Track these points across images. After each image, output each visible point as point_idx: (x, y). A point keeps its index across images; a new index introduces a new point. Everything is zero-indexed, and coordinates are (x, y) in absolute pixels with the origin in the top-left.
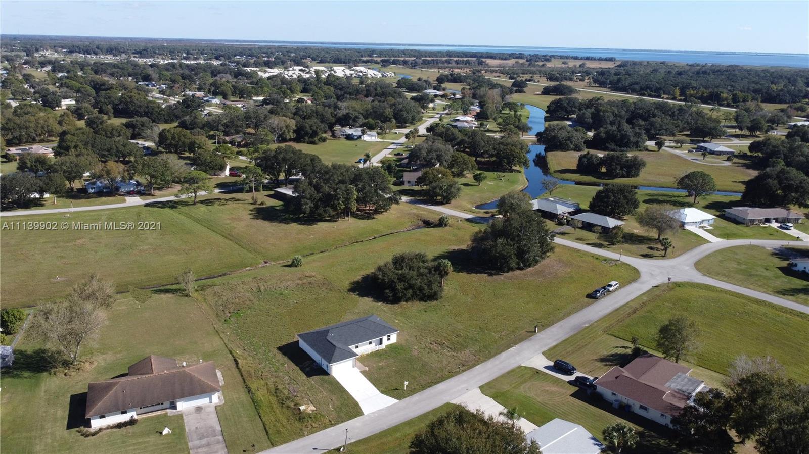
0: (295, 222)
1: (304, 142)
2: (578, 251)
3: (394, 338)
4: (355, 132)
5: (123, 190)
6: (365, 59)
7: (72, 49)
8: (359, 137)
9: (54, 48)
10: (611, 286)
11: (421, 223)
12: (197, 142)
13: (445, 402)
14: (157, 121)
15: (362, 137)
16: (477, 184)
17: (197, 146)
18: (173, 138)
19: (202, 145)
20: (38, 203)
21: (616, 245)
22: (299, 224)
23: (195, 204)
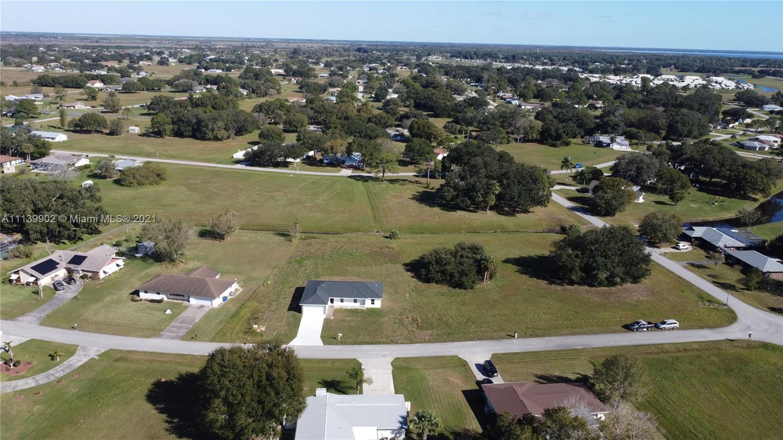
0: (438, 207)
1: (547, 144)
2: (689, 285)
3: (378, 304)
4: (605, 139)
5: (346, 164)
6: (737, 68)
7: (454, 54)
8: (608, 145)
9: (441, 53)
10: (664, 323)
11: (559, 228)
12: (434, 133)
13: (354, 358)
14: (441, 115)
15: (611, 145)
16: (674, 203)
17: (433, 136)
18: (419, 129)
19: (437, 136)
20: (285, 165)
21: (751, 290)
22: (442, 209)
23: (382, 181)
